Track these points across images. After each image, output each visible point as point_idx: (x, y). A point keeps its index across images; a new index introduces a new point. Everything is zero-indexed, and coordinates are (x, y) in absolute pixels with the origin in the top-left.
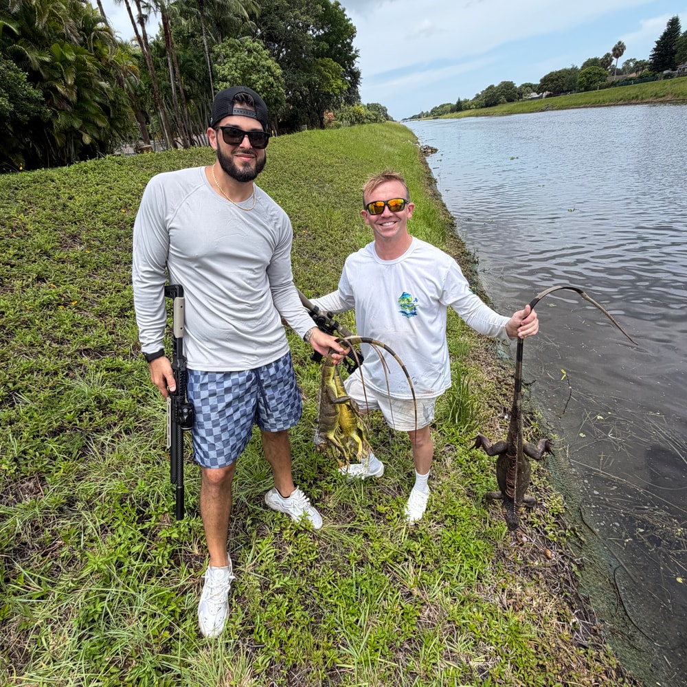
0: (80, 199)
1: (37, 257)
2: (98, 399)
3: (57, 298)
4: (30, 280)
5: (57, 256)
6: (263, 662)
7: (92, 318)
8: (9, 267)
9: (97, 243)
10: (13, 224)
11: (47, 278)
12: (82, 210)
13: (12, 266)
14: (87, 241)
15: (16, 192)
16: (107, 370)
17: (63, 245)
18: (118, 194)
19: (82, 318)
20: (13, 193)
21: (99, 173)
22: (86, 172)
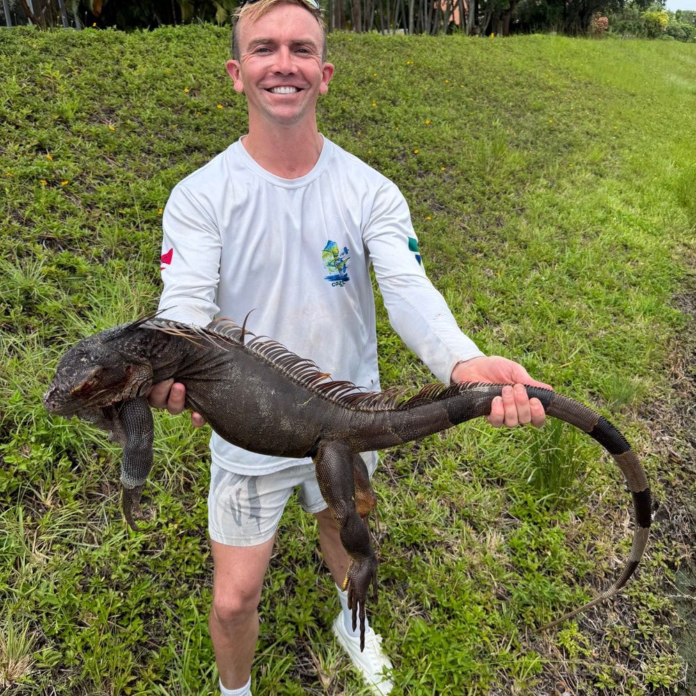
0: (143, 70)
1: (52, 124)
2: (27, 293)
3: (48, 172)
4: (28, 146)
5: (74, 128)
6: (50, 657)
7: (76, 205)
8: (13, 127)
9: (135, 124)
10: (44, 82)
11: (50, 149)
12: (137, 82)
13: (17, 127)
14: (124, 118)
15: (71, 48)
16: (60, 266)
17: (92, 117)
18: (196, 72)
19: (63, 202)
20: (67, 49)
21: (185, 44)
22: (169, 40)
